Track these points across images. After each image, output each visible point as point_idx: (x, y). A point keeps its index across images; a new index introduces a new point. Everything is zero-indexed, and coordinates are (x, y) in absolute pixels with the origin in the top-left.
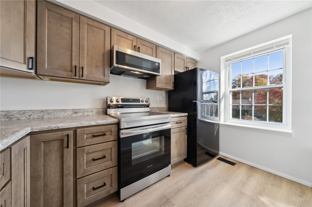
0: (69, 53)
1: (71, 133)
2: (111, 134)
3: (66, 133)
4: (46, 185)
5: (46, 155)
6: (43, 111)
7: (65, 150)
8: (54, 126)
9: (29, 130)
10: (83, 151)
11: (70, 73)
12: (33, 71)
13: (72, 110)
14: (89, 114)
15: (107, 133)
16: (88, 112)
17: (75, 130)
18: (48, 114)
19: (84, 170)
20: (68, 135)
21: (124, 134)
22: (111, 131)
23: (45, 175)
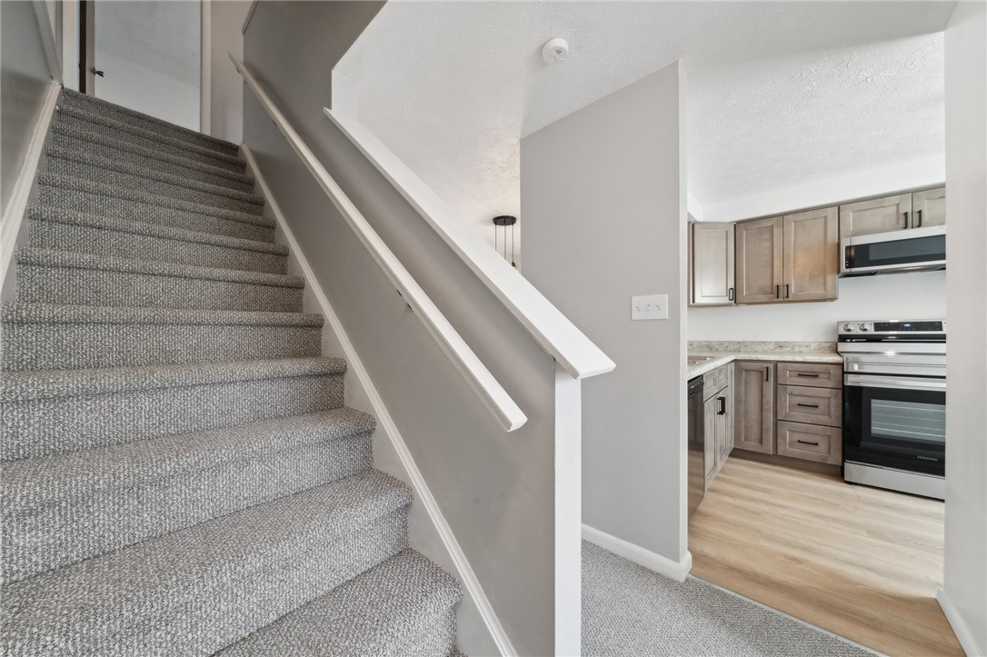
0: (769, 270)
1: (771, 366)
2: (829, 378)
3: (765, 365)
4: (746, 412)
5: (746, 383)
6: (739, 343)
7: (765, 384)
8: (754, 357)
9: (732, 357)
10: (786, 390)
11: (771, 296)
12: (733, 301)
13: (776, 343)
14: (802, 349)
15: (820, 375)
16: (800, 346)
17: (776, 363)
18: (745, 346)
19: (786, 413)
20: (767, 368)
21: (851, 381)
22: (829, 373)
23: (746, 402)
